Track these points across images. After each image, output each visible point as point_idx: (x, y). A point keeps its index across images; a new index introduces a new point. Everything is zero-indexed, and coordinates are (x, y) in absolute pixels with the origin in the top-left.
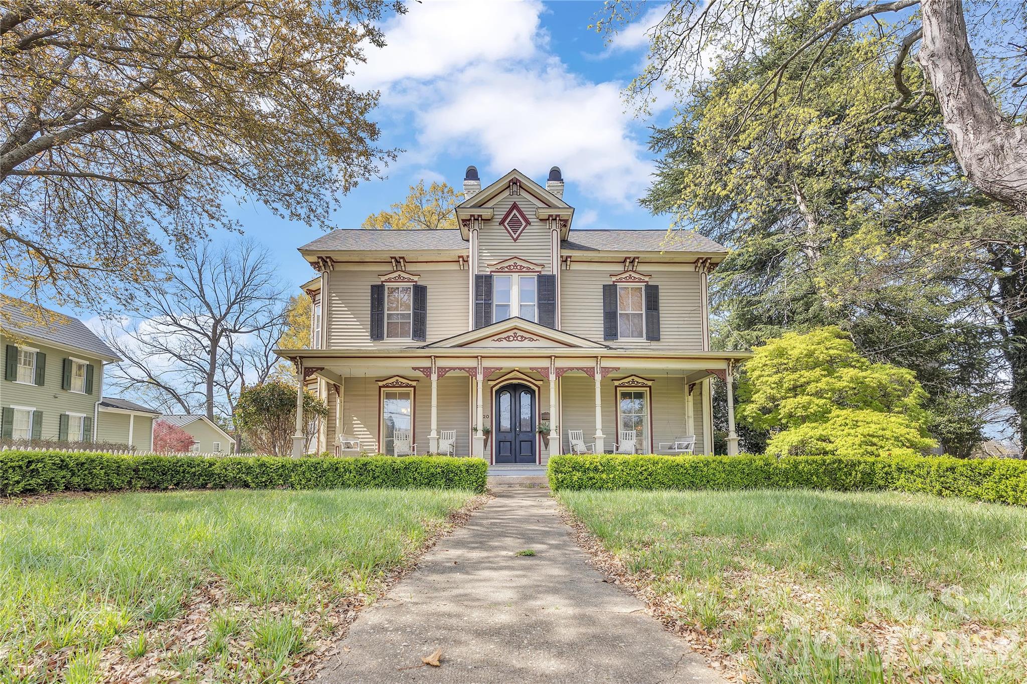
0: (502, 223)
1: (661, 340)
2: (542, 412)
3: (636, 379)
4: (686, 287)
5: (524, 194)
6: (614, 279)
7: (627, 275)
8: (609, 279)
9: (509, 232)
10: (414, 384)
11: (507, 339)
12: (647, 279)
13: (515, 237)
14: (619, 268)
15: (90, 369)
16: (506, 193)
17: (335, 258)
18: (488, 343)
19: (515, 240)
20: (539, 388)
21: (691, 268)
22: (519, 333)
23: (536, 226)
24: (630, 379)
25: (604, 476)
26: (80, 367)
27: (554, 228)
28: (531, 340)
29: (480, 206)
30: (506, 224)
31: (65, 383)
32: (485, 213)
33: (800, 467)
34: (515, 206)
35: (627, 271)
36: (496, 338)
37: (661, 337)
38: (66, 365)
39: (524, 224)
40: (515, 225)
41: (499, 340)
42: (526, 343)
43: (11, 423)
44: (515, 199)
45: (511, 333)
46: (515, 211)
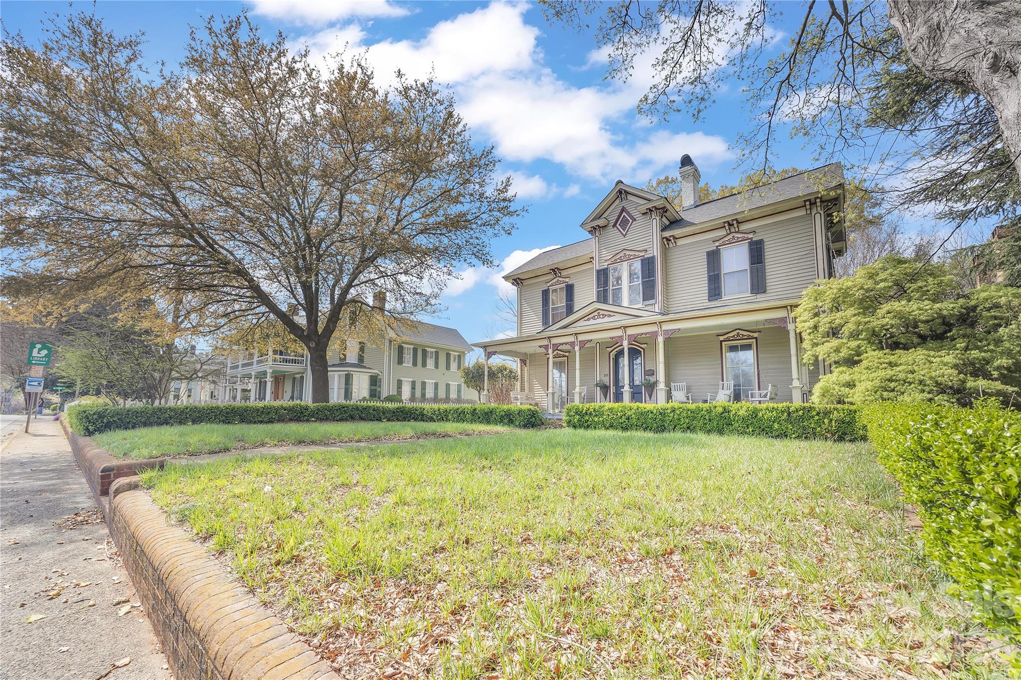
0: (614, 226)
1: (768, 292)
2: (647, 369)
3: (741, 332)
4: (796, 233)
5: (630, 197)
6: (717, 244)
7: (730, 236)
8: (713, 245)
9: (620, 231)
10: (567, 354)
11: (593, 318)
12: (751, 236)
13: (624, 233)
14: (723, 232)
15: (459, 356)
16: (618, 201)
17: (522, 277)
18: (581, 323)
19: (625, 236)
20: (644, 349)
21: (802, 212)
22: (602, 312)
23: (640, 220)
24: (735, 333)
25: (596, 419)
26: (455, 356)
27: (653, 217)
28: (610, 316)
29: (599, 217)
30: (618, 225)
31: (448, 367)
32: (601, 222)
33: (760, 415)
34: (623, 210)
35: (730, 233)
36: (586, 318)
37: (768, 288)
38: (448, 355)
39: (631, 221)
40: (625, 223)
41: (588, 320)
42: (607, 319)
43: (425, 389)
44: (625, 204)
45: (596, 313)
46: (624, 214)
